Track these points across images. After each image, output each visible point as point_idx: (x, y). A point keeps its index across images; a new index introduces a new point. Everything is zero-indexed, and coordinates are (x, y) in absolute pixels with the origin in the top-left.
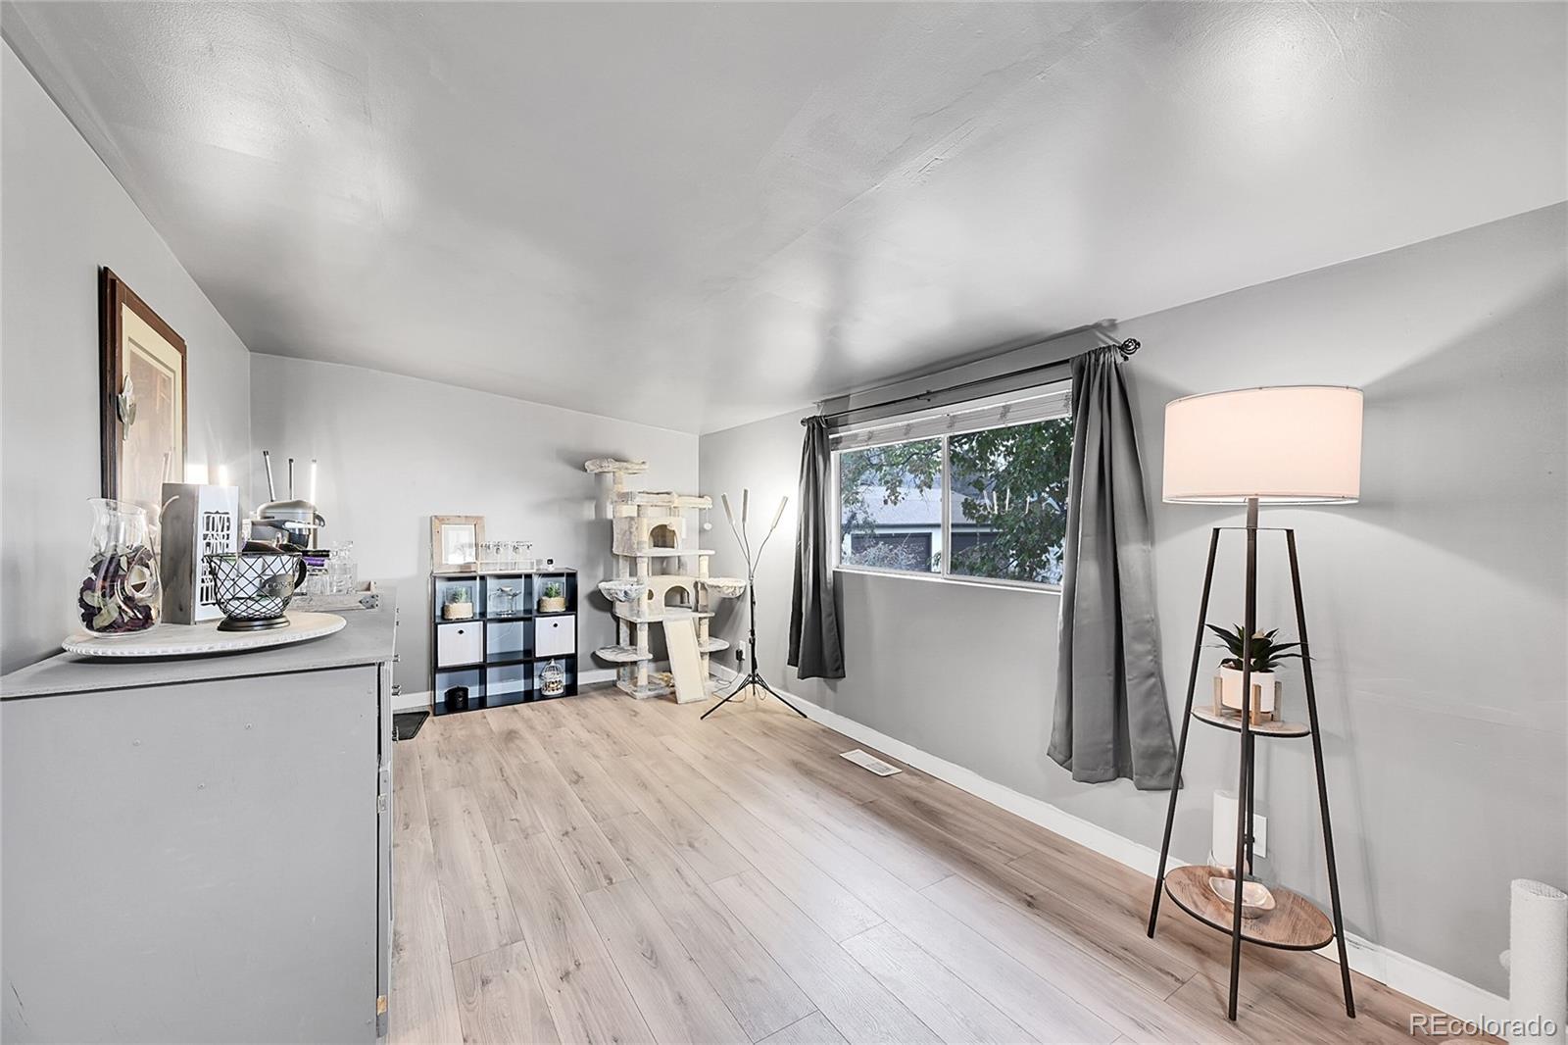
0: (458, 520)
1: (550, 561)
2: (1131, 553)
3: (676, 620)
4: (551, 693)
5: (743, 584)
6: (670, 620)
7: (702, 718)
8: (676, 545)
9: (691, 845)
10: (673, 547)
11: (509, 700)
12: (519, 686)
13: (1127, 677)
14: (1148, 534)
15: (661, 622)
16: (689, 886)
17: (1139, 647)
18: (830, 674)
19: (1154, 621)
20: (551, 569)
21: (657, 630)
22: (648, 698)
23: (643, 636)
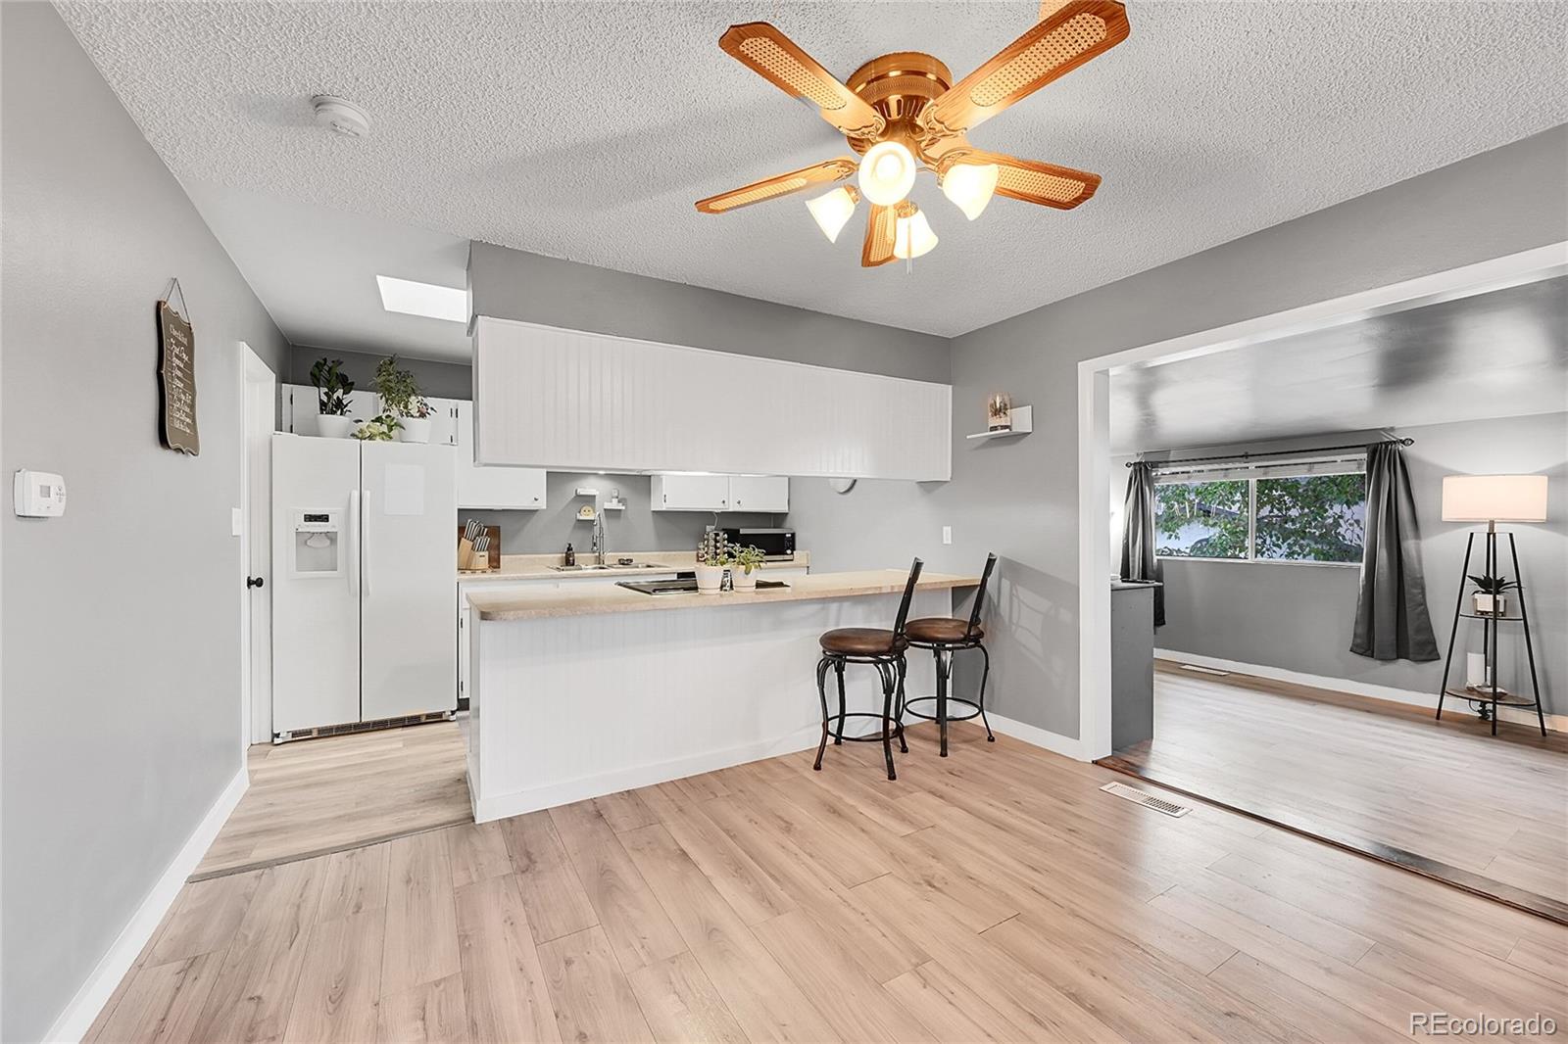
2: (1409, 545)
13: (1407, 606)
14: (1417, 534)
17: (1415, 591)
19: (1422, 578)
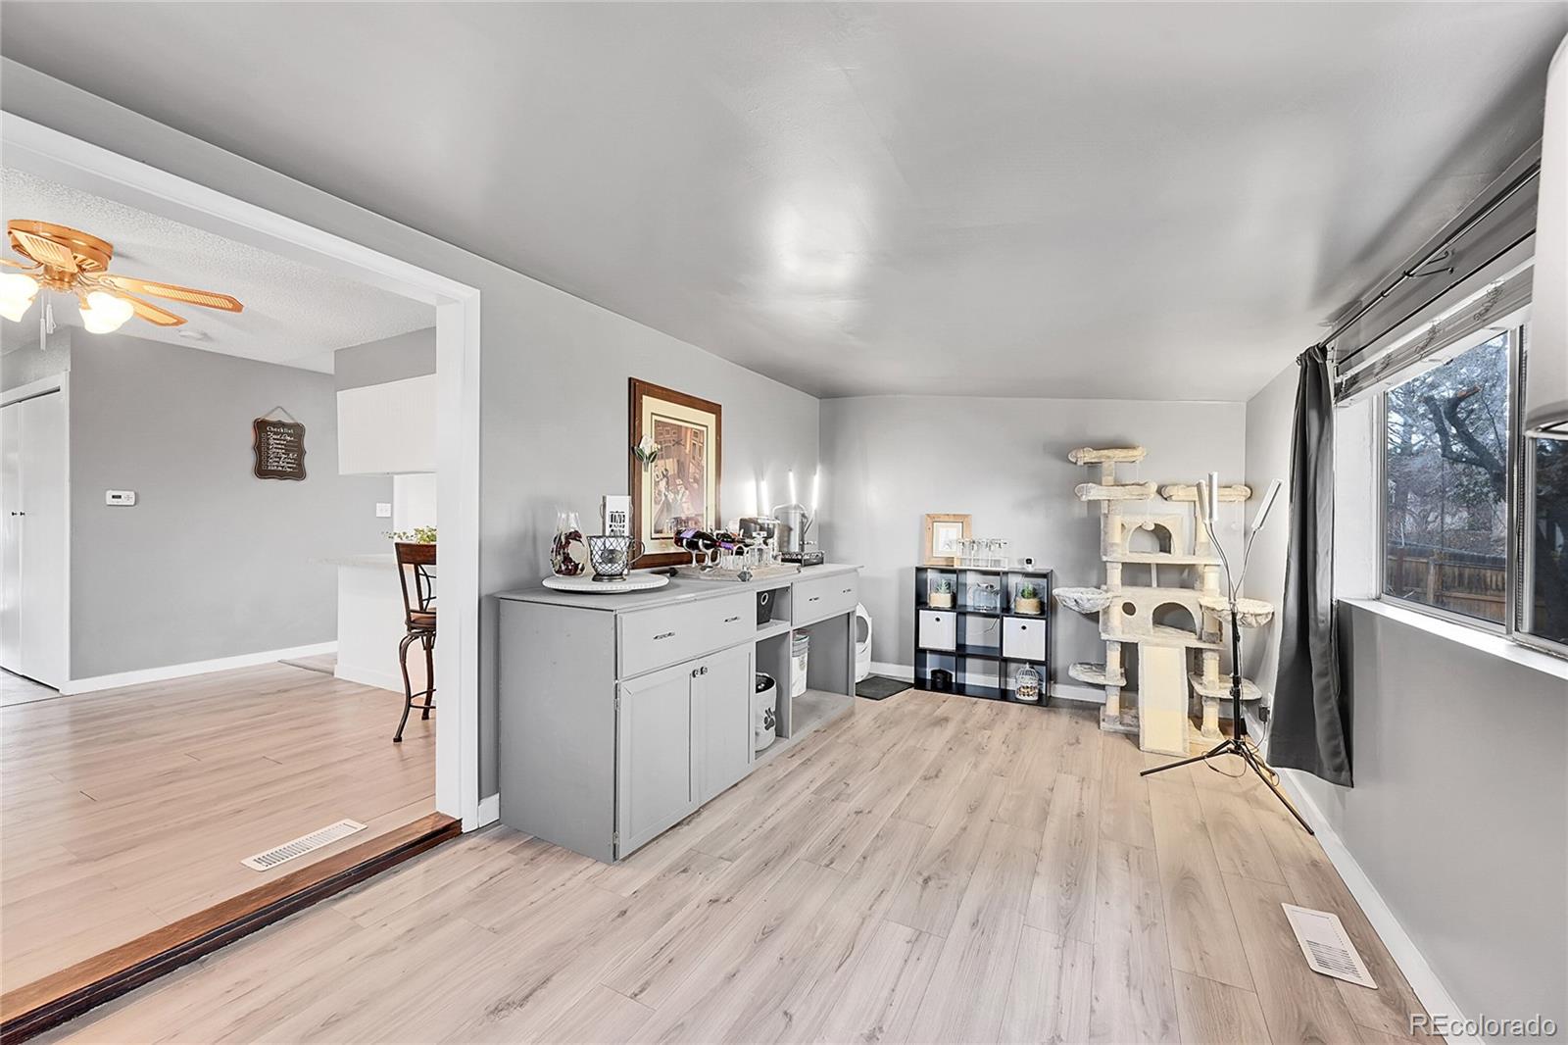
0: (947, 519)
1: (1029, 561)
3: (1157, 645)
4: (1022, 697)
5: (1269, 609)
6: (1148, 643)
7: (1142, 774)
8: (1172, 551)
9: (926, 881)
10: (1170, 552)
11: (986, 693)
12: (993, 682)
15: (1137, 644)
16: (870, 909)
18: (1327, 773)
20: (1030, 569)
21: (1129, 652)
22: (1115, 732)
23: (1114, 658)
